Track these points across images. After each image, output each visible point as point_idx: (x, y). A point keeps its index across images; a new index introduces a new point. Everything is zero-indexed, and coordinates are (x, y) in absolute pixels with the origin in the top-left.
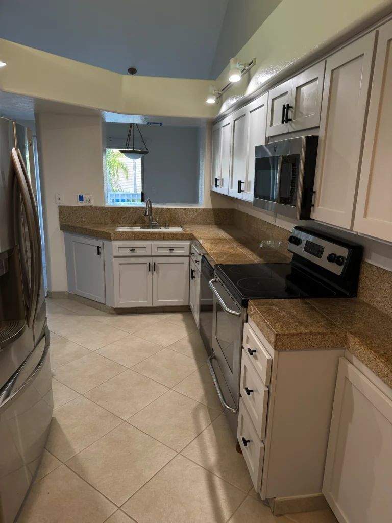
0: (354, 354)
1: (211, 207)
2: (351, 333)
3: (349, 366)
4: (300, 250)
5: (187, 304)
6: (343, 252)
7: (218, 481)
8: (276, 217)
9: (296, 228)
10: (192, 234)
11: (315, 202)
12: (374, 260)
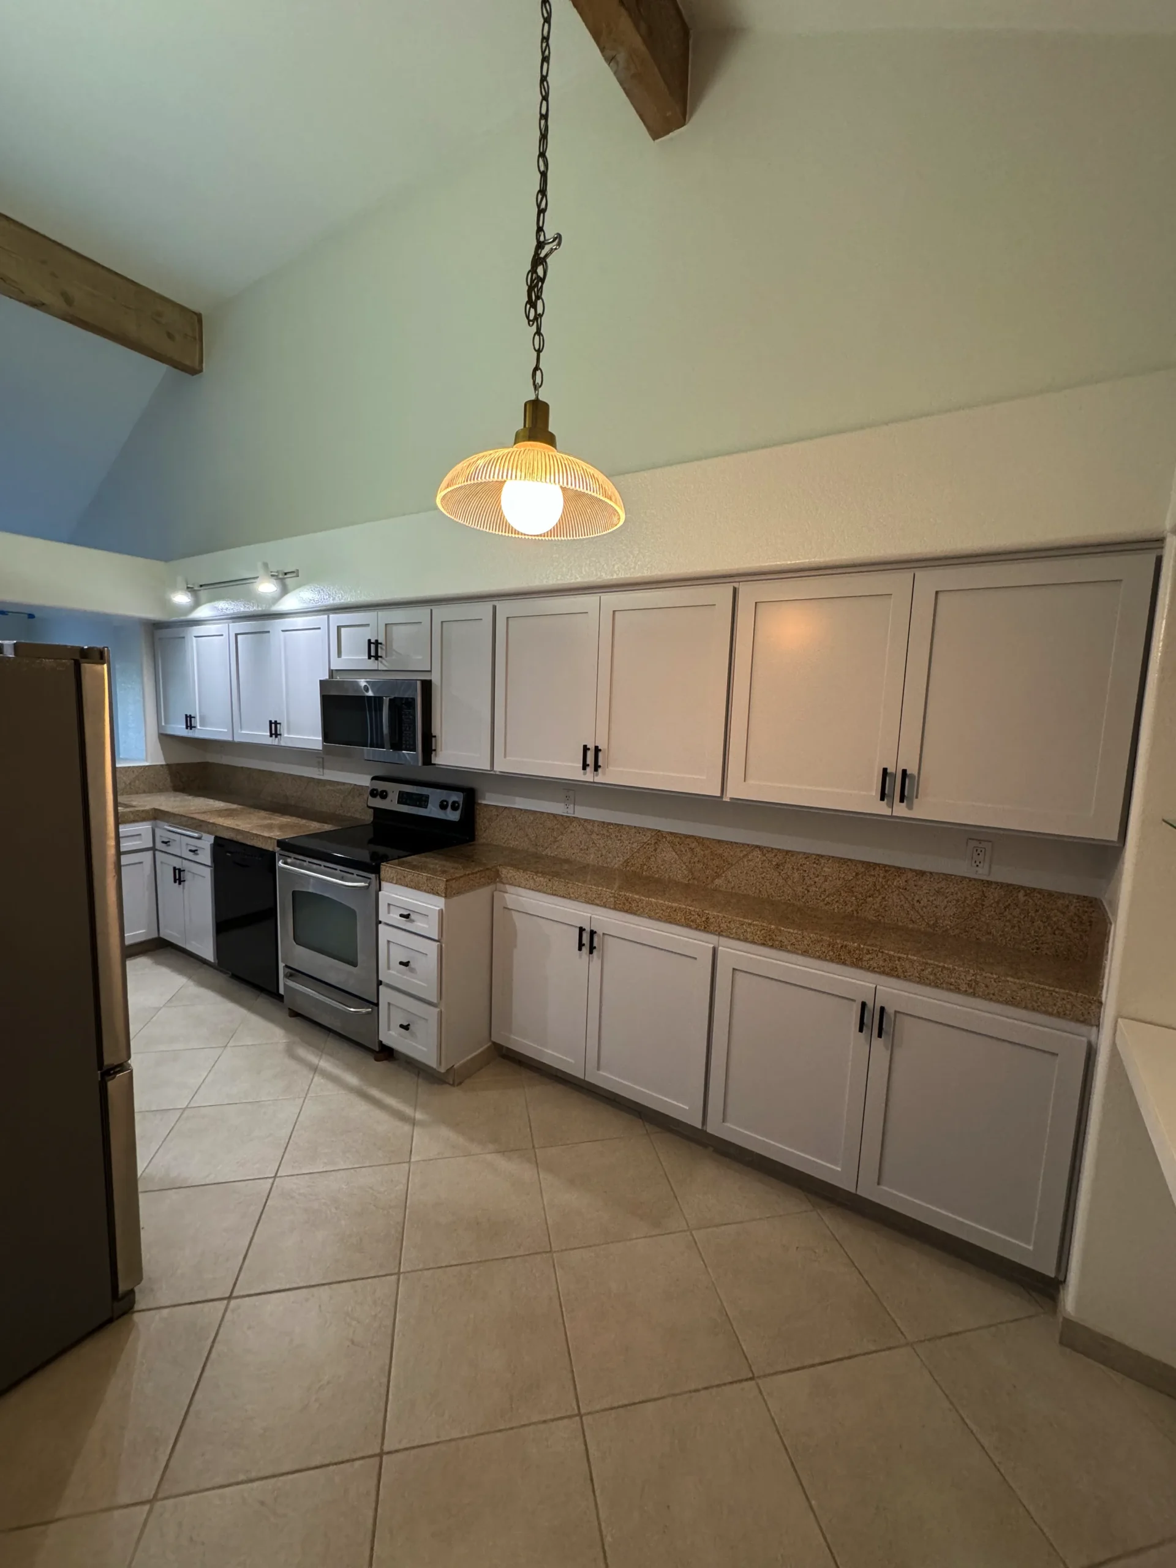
0: (507, 884)
1: (163, 763)
2: (500, 865)
3: (506, 895)
4: (391, 804)
5: (155, 935)
6: (456, 797)
7: (375, 1093)
8: (323, 768)
9: (374, 778)
10: (155, 810)
11: (436, 746)
12: (490, 799)
